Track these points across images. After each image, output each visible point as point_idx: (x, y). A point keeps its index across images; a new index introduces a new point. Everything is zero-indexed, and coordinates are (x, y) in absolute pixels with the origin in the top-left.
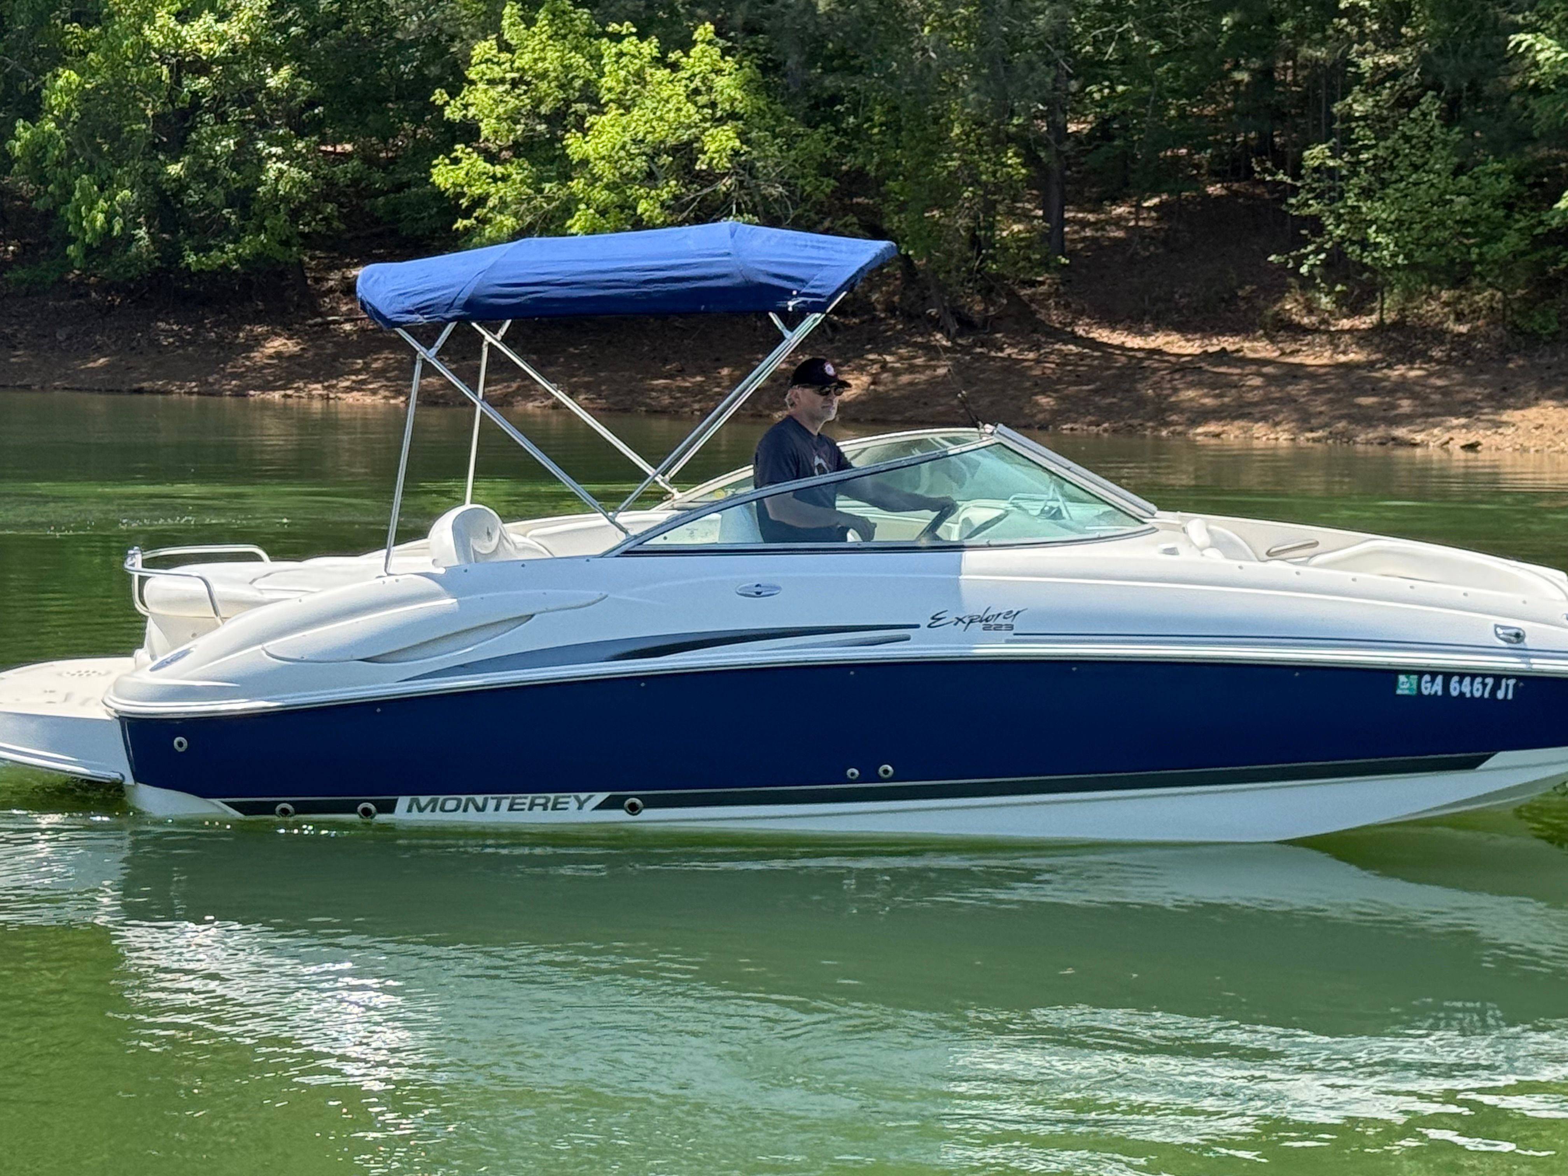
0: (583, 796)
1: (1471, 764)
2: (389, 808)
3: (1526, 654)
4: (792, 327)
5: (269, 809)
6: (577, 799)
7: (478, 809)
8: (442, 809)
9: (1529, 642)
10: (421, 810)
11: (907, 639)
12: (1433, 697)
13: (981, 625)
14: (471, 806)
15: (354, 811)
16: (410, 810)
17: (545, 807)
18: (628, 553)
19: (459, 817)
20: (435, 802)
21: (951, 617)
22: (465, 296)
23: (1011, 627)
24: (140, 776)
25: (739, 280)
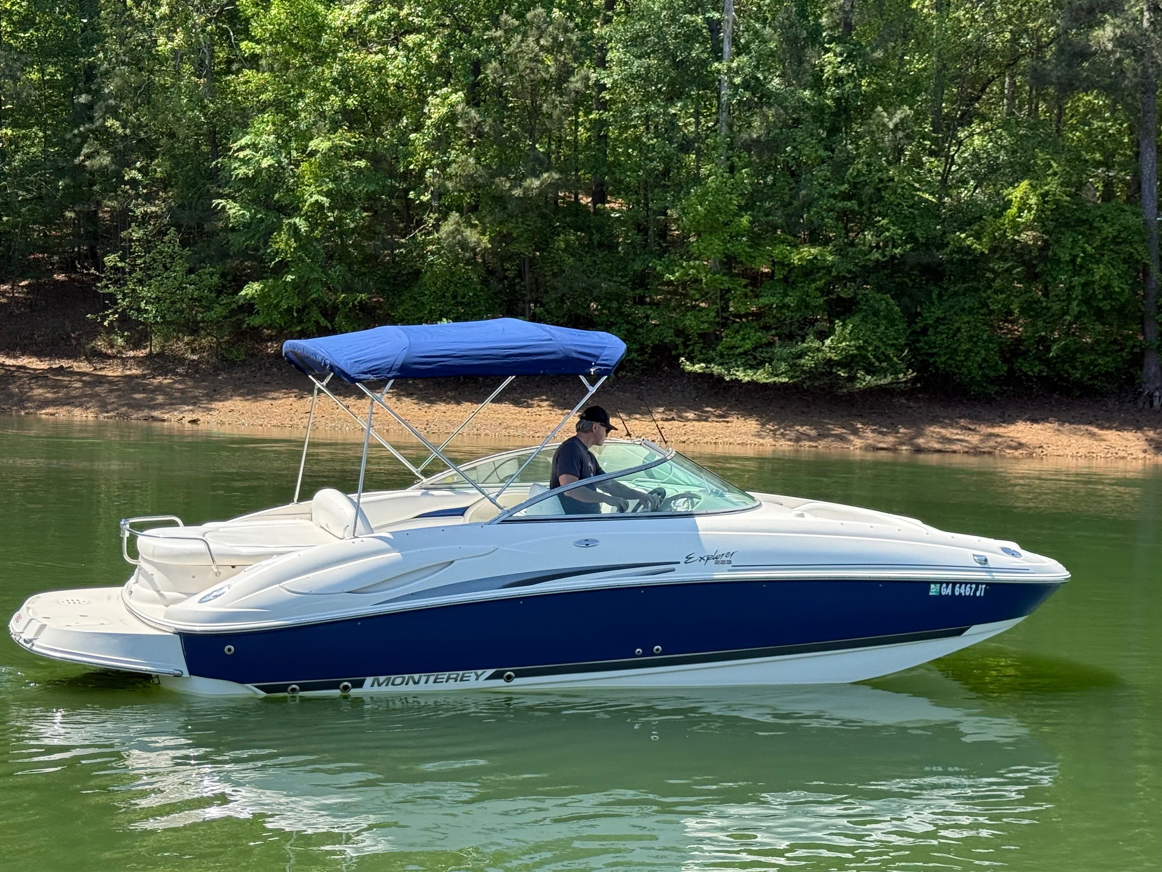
0: (479, 672)
1: (959, 633)
2: (359, 684)
3: (990, 570)
4: (593, 384)
5: (284, 688)
6: (476, 674)
7: (415, 683)
8: (393, 684)
9: (990, 564)
10: (379, 685)
11: (673, 570)
12: (947, 596)
13: (714, 561)
14: (411, 682)
15: (337, 687)
16: (372, 685)
17: (456, 680)
18: (504, 522)
19: (403, 688)
20: (389, 679)
21: (696, 557)
22: (399, 363)
23: (730, 562)
24: (193, 671)
25: (561, 356)
